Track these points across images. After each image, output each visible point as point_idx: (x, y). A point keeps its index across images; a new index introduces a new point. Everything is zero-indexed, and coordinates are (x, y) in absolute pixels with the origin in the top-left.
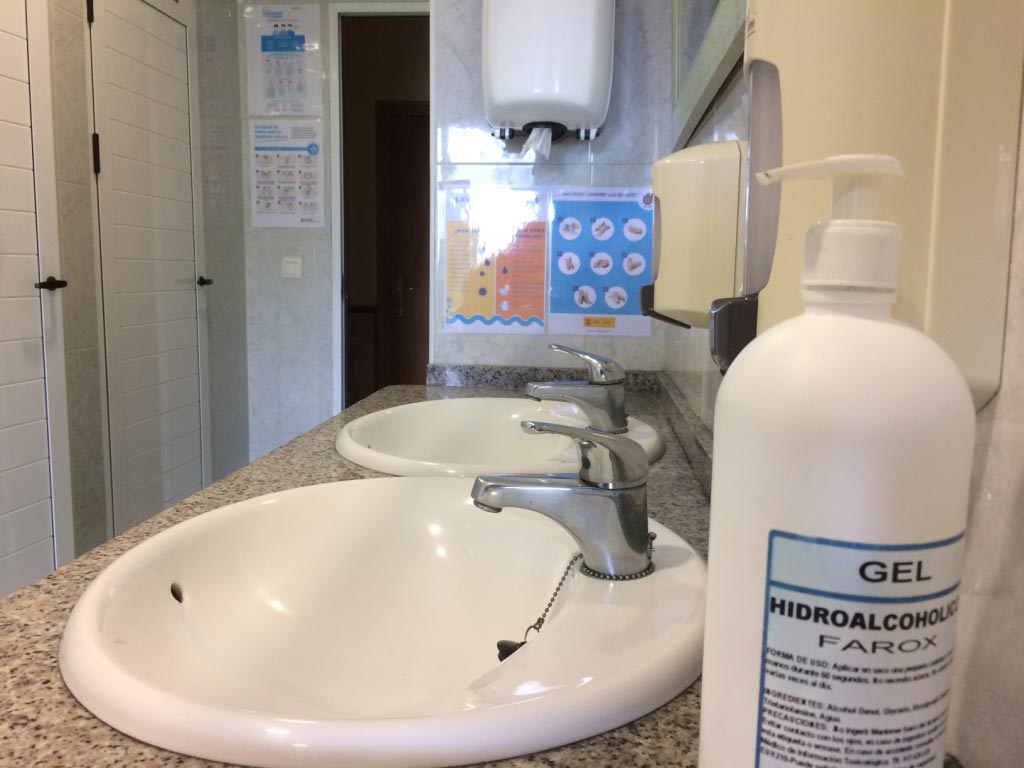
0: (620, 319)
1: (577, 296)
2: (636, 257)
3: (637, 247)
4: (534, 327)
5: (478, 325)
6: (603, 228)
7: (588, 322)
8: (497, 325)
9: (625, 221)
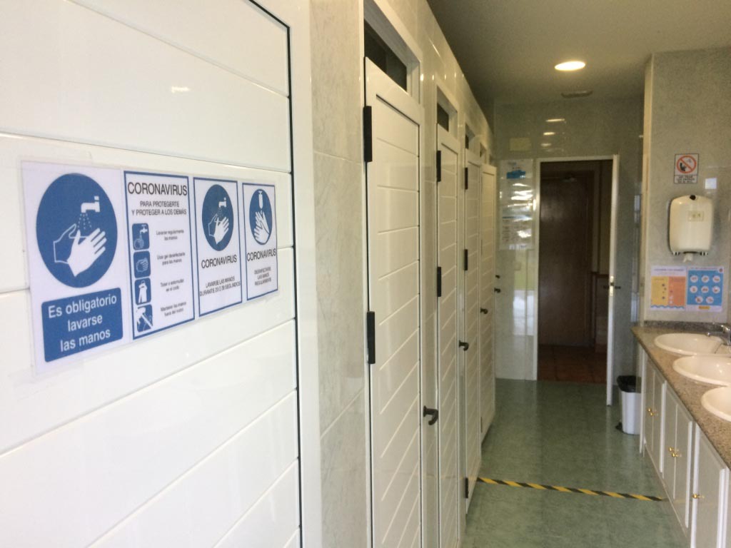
0: (711, 307)
1: (696, 300)
2: (717, 288)
3: (717, 285)
4: (681, 309)
5: (662, 308)
6: (706, 279)
7: (700, 308)
8: (668, 309)
9: (713, 276)
